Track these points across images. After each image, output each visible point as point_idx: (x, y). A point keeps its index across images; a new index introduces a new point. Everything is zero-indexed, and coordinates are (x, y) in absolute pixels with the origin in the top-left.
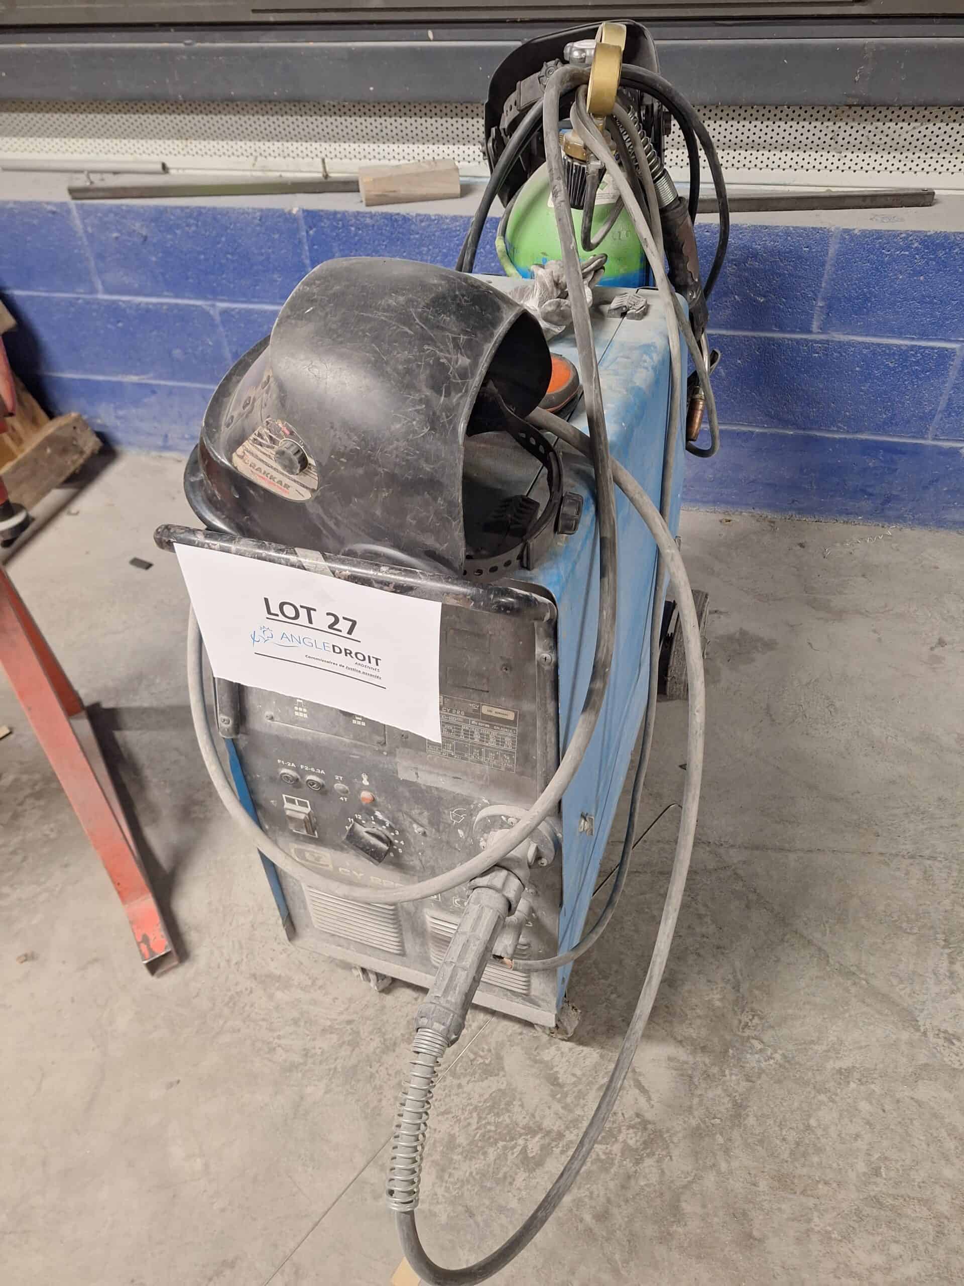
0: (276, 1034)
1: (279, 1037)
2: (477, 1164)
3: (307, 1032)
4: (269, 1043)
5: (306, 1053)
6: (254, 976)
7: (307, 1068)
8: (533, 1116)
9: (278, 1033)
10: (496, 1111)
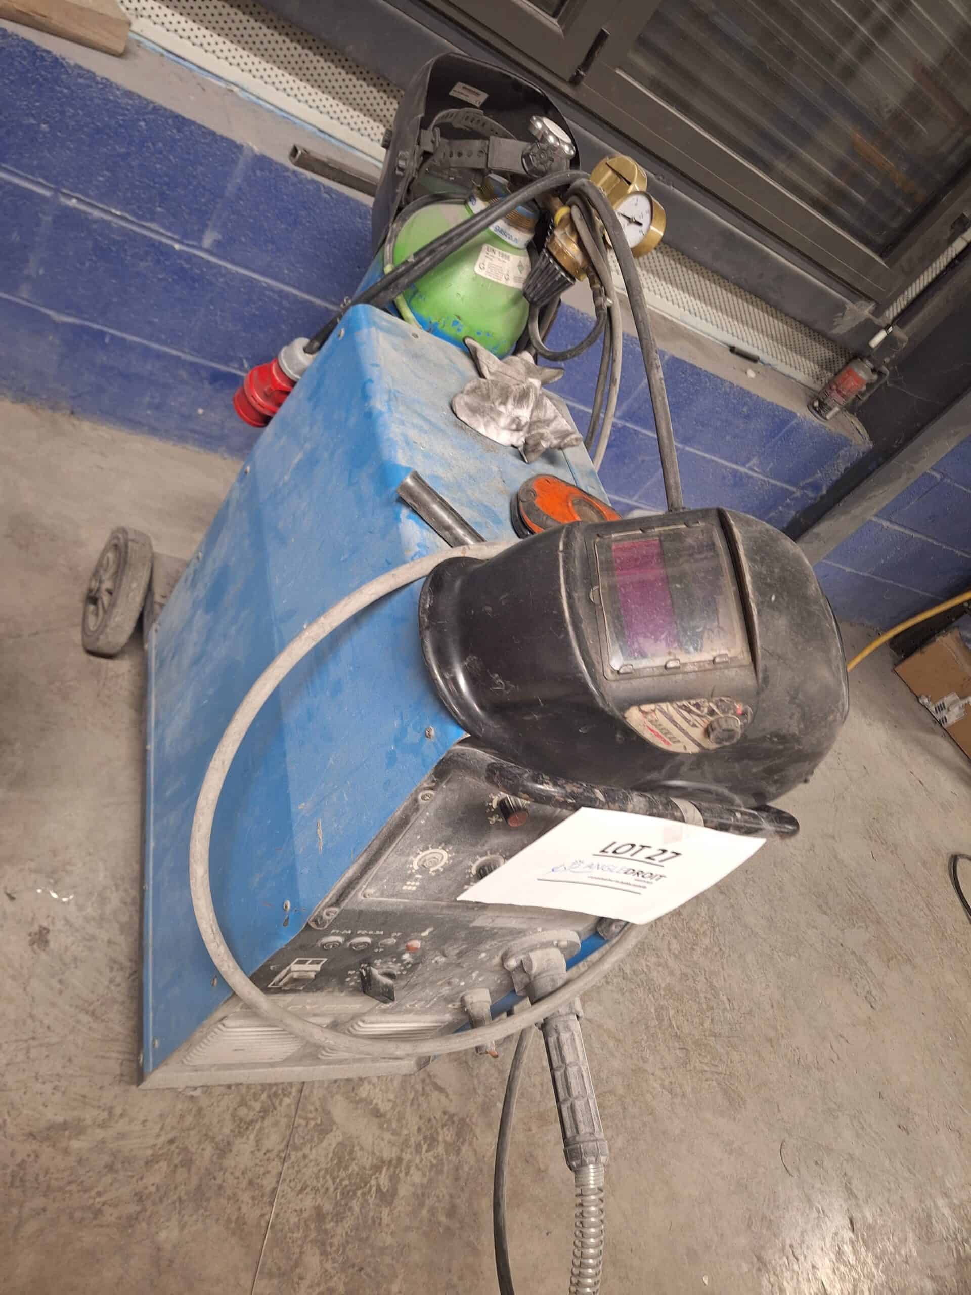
0: (93, 1193)
1: (99, 1194)
2: (348, 1223)
3: (130, 1173)
4: (89, 1208)
5: (139, 1197)
6: (32, 1135)
7: (148, 1213)
8: (373, 1153)
9: (96, 1190)
10: (344, 1165)
